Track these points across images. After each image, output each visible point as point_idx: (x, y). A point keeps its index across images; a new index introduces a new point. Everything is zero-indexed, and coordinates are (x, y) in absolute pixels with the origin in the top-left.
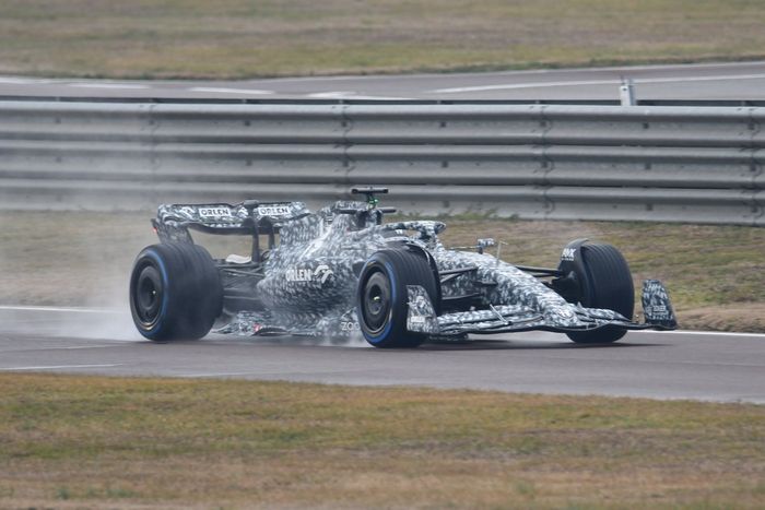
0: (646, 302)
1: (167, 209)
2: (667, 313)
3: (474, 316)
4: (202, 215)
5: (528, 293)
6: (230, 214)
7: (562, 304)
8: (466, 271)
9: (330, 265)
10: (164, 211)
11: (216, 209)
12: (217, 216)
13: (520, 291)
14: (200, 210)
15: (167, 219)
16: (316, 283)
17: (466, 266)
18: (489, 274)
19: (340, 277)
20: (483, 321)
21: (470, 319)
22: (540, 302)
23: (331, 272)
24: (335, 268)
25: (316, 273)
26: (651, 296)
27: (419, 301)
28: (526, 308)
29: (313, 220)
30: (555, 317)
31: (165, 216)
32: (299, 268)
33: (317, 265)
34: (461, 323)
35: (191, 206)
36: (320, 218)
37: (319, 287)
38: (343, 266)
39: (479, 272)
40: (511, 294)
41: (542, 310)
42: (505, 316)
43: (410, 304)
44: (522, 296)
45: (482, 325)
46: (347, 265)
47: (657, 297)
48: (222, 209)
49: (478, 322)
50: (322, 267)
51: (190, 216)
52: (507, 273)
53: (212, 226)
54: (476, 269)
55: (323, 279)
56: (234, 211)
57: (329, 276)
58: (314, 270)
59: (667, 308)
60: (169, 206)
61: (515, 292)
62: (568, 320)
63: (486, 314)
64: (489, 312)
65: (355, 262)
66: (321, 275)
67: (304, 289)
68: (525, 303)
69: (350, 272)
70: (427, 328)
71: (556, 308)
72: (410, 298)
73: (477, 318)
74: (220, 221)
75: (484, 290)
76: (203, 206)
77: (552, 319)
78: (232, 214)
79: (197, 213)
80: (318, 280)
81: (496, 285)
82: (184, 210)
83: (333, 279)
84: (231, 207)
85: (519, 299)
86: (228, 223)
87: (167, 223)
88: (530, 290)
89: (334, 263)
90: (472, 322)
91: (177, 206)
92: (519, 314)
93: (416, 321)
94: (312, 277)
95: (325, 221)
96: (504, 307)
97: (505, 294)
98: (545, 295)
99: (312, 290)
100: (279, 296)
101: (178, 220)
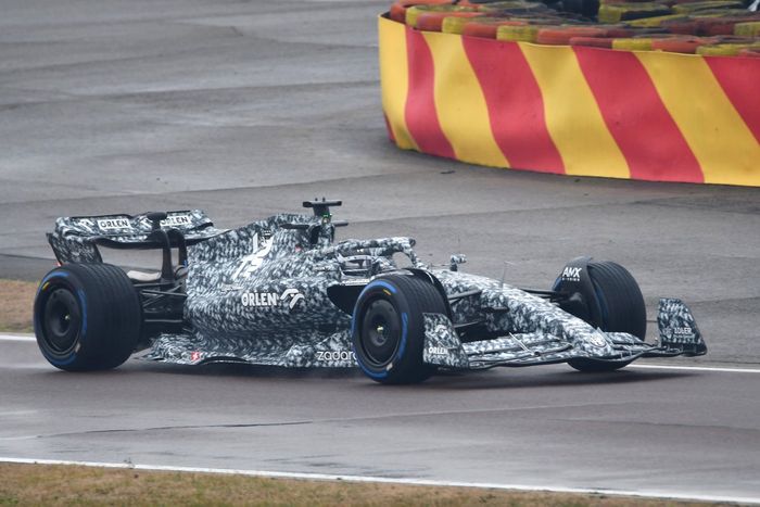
0: (663, 324)
1: (66, 222)
2: (694, 336)
3: (493, 345)
4: (101, 228)
5: (550, 320)
6: (129, 226)
7: (591, 332)
8: (468, 296)
9: (301, 289)
10: (63, 224)
11: (115, 221)
12: (117, 229)
13: (539, 318)
14: (99, 222)
15: (68, 233)
16: (282, 308)
17: (466, 290)
18: (496, 299)
19: (312, 301)
20: (505, 351)
21: (490, 348)
22: (567, 329)
23: (301, 296)
24: (306, 292)
25: (283, 297)
26: (670, 317)
27: (439, 330)
28: (550, 337)
29: (244, 234)
30: (587, 346)
31: (65, 230)
32: (260, 292)
33: (284, 288)
34: (481, 353)
35: (89, 218)
36: (253, 232)
37: (287, 312)
38: (316, 289)
39: (483, 296)
40: (527, 319)
41: (570, 339)
42: (529, 346)
43: (427, 333)
44: (543, 323)
45: (504, 356)
46: (321, 288)
47: (679, 319)
48: (121, 220)
49: (498, 352)
50: (291, 291)
51: (90, 229)
52: (515, 297)
53: (114, 239)
54: (480, 293)
55: (292, 304)
56: (134, 222)
57: (299, 301)
58: (281, 294)
59: (693, 331)
60: (67, 219)
61: (533, 318)
62: (602, 349)
63: (506, 343)
64: (509, 341)
65: (330, 285)
66: (290, 299)
67: (266, 314)
68: (547, 331)
69: (324, 296)
70: (451, 360)
71: (587, 336)
72: (427, 327)
73: (497, 347)
74: (121, 234)
75: (490, 316)
76: (101, 217)
77: (583, 349)
78: (132, 225)
79: (96, 226)
80: (286, 305)
81: (508, 309)
82: (83, 223)
83: (303, 304)
84: (130, 218)
85: (539, 326)
86: (129, 236)
87: (69, 237)
88: (551, 316)
89: (306, 286)
90: (493, 353)
91: (75, 219)
92: (545, 343)
93: (434, 353)
94: (278, 301)
95: (260, 235)
96: (525, 335)
97: (519, 320)
98: (570, 321)
99: (277, 316)
100: (230, 321)
101: (78, 234)
